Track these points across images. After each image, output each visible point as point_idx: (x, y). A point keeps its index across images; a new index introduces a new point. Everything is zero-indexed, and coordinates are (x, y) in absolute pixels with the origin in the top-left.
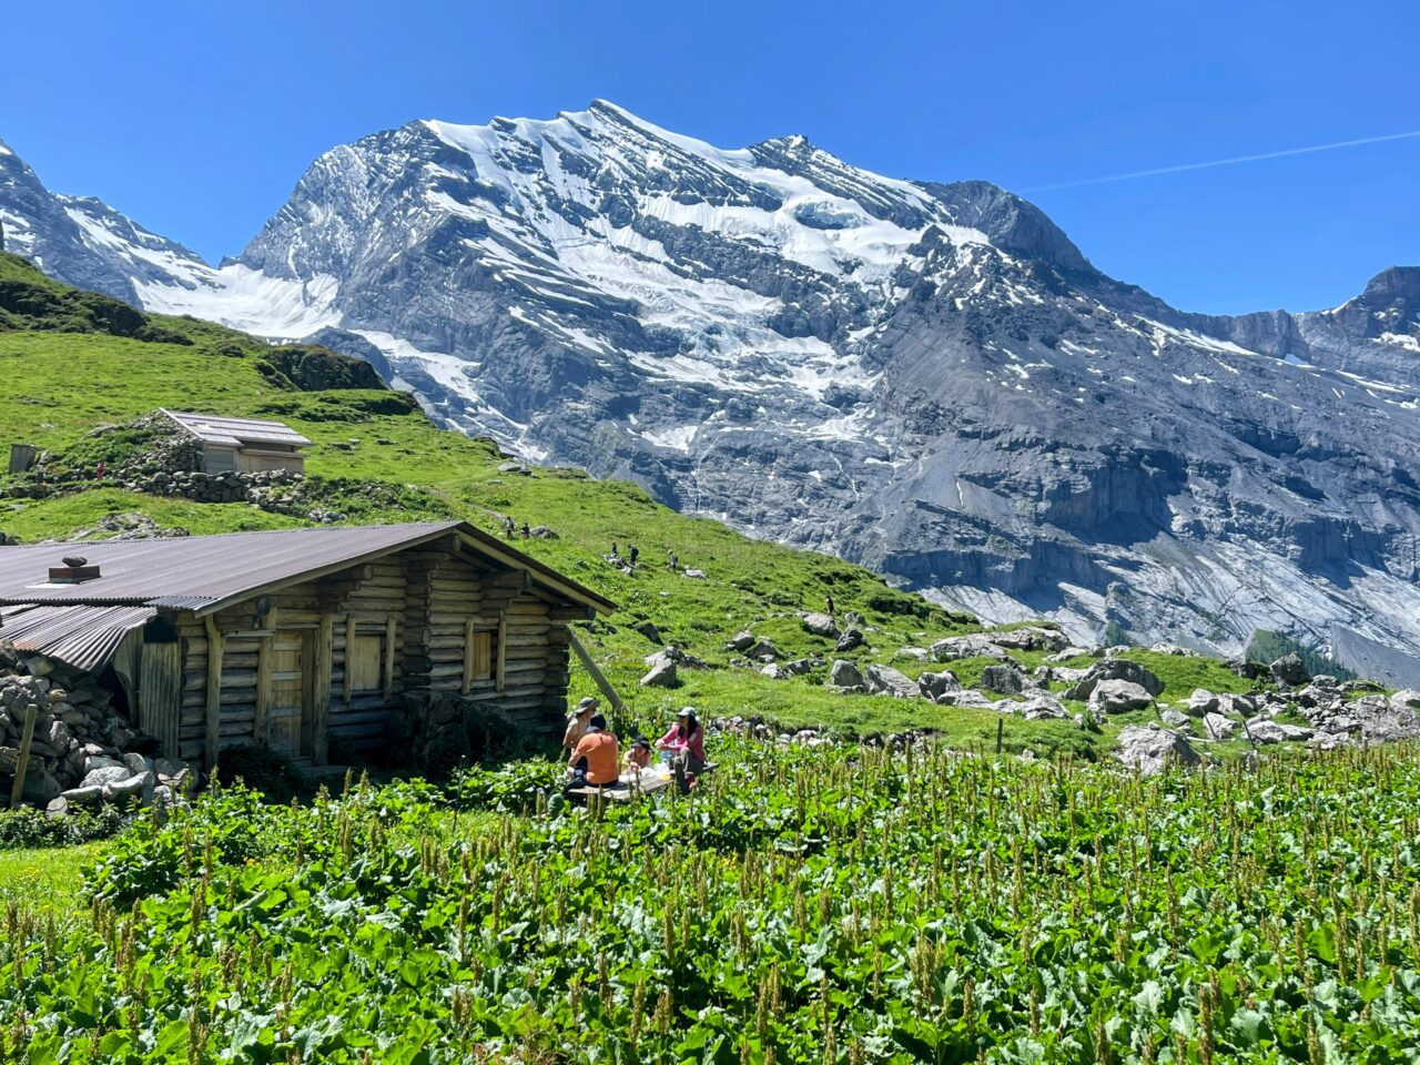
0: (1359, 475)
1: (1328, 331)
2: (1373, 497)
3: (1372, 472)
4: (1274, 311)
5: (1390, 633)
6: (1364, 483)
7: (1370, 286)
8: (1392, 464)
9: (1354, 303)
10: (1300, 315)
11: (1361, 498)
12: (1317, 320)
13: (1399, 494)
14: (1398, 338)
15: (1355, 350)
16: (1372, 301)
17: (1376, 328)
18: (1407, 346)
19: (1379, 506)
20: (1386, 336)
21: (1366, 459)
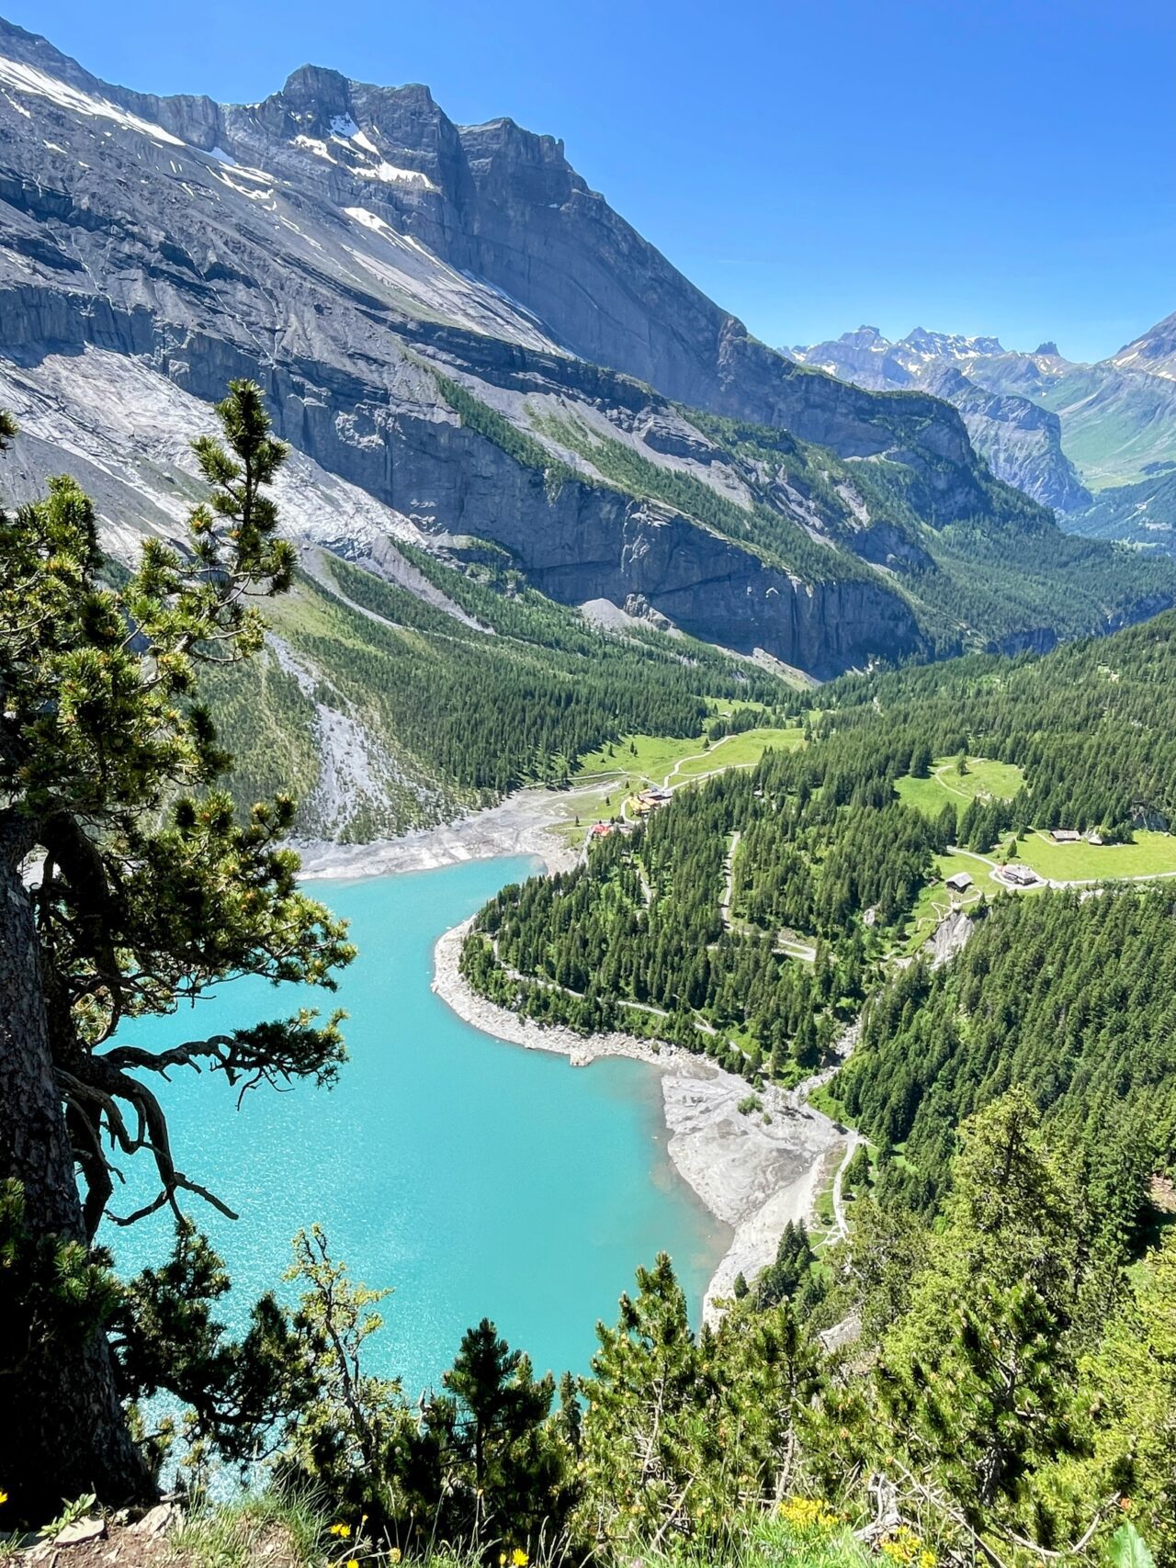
0: (126, 248)
1: (250, 126)
2: (138, 274)
3: (140, 245)
4: (198, 95)
5: (84, 427)
6: (129, 257)
7: (289, 84)
8: (161, 236)
9: (273, 99)
10: (226, 105)
11: (123, 274)
12: (240, 113)
13: (163, 272)
14: (310, 142)
15: (273, 150)
16: (287, 100)
17: (291, 129)
18: (316, 151)
19: (139, 285)
20: (300, 138)
21: (136, 229)
